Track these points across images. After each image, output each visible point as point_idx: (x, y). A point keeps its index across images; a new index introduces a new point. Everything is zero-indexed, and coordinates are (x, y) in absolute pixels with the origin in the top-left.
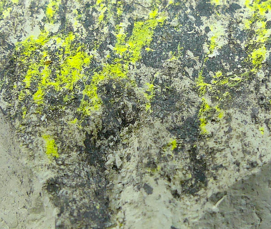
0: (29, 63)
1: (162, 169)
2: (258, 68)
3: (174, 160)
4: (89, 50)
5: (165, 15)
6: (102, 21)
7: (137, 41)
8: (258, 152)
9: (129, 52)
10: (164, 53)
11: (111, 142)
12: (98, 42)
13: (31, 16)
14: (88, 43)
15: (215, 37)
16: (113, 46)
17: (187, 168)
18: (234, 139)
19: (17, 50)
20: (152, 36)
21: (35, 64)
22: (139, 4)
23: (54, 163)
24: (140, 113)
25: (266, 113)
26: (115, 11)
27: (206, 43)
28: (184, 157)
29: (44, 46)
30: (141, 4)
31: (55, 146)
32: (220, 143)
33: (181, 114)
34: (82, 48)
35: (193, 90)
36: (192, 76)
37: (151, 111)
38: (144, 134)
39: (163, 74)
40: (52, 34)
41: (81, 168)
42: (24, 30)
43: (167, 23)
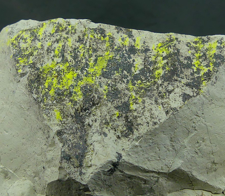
0: (47, 76)
1: (112, 125)
2: (158, 79)
3: (117, 121)
4: (76, 70)
5: (113, 54)
6: (82, 57)
7: (99, 66)
8: (158, 118)
9: (96, 71)
10: (112, 72)
11: (87, 113)
12: (80, 67)
13: (48, 54)
14: (76, 67)
15: (137, 64)
16: (88, 69)
17: (124, 125)
18: (146, 112)
19: (41, 71)
20: (107, 64)
21: (50, 77)
22: (100, 49)
23: (60, 123)
24: (101, 100)
25: (162, 100)
26: (88, 52)
27: (133, 67)
28: (122, 120)
31: (60, 115)
32: (139, 114)
33: (121, 100)
34: (73, 70)
35: (127, 89)
36: (126, 83)
37: (106, 99)
38: (103, 109)
39: (112, 82)
40: (58, 63)
41: (73, 125)
42: (44, 61)
43: (114, 57)
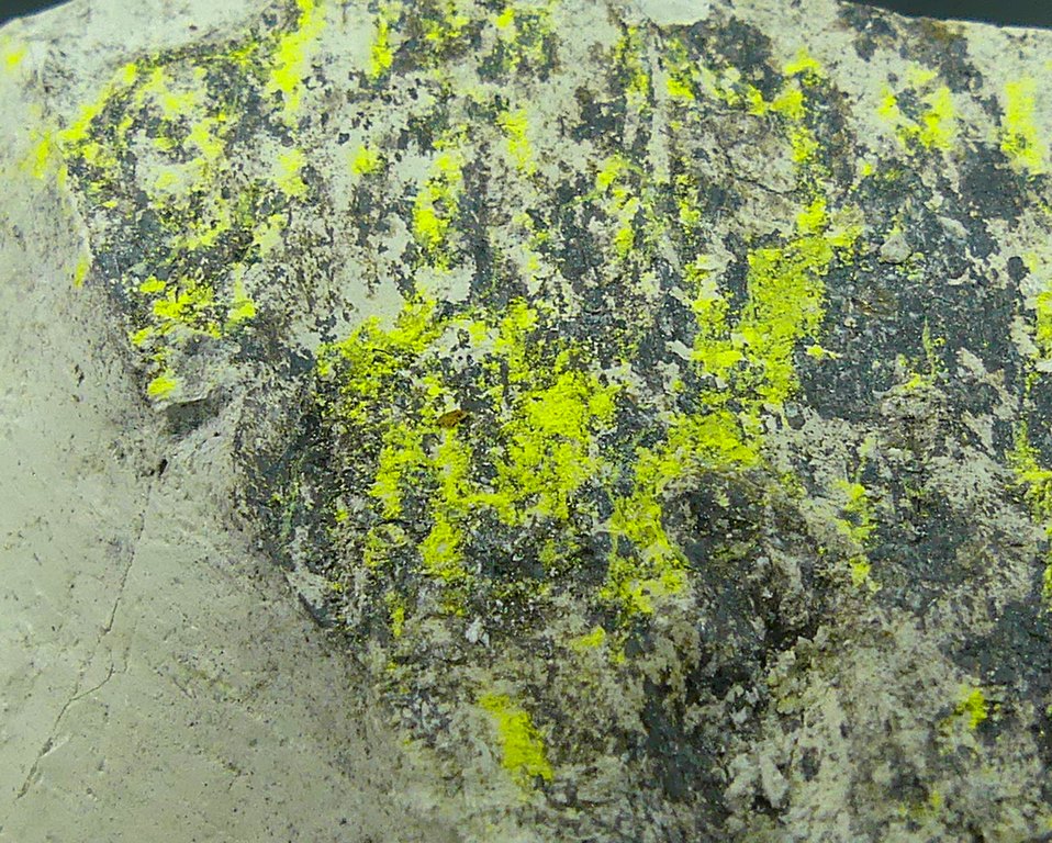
0: (378, 422)
1: (949, 804)
3: (985, 765)
4: (599, 363)
5: (855, 220)
6: (628, 251)
7: (772, 323)
9: (751, 365)
10: (876, 364)
11: (738, 710)
12: (628, 332)
13: (362, 242)
14: (592, 339)
15: (1048, 294)
16: (687, 346)
17: (1037, 792)
19: (325, 375)
20: (821, 302)
21: (402, 427)
22: (754, 181)
23: (540, 801)
24: (833, 595)
26: (672, 212)
27: (1019, 319)
28: (1018, 754)
29: (425, 354)
30: (760, 182)
31: (532, 737)
33: (981, 592)
34: (574, 359)
35: (1008, 497)
36: (994, 445)
37: (873, 587)
38: (861, 674)
39: (890, 445)
40: (448, 310)
41: (642, 815)
42: (341, 298)
43: (867, 248)
